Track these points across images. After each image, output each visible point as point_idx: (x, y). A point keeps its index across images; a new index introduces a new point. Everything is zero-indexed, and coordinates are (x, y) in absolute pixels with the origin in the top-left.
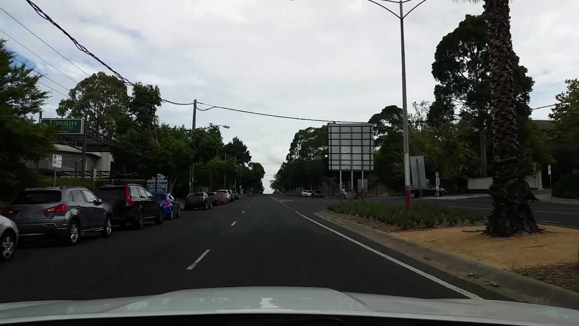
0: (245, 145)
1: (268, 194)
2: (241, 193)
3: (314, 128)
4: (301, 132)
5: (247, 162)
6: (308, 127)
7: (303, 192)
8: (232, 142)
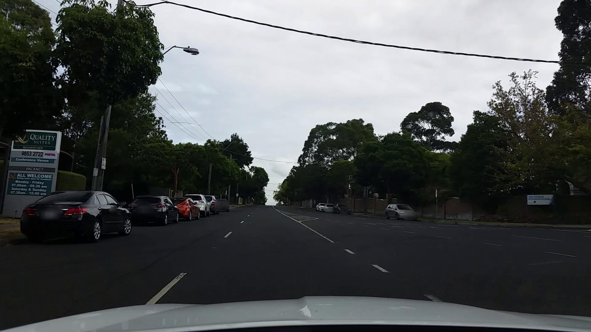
0: (245, 144)
1: (271, 206)
2: (239, 203)
3: (336, 124)
4: (319, 127)
5: (248, 165)
6: (328, 122)
7: (319, 205)
8: (230, 139)
